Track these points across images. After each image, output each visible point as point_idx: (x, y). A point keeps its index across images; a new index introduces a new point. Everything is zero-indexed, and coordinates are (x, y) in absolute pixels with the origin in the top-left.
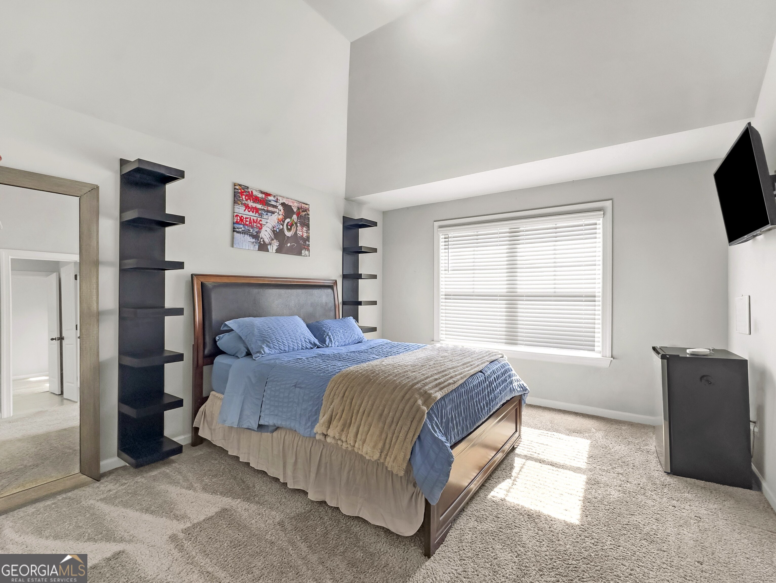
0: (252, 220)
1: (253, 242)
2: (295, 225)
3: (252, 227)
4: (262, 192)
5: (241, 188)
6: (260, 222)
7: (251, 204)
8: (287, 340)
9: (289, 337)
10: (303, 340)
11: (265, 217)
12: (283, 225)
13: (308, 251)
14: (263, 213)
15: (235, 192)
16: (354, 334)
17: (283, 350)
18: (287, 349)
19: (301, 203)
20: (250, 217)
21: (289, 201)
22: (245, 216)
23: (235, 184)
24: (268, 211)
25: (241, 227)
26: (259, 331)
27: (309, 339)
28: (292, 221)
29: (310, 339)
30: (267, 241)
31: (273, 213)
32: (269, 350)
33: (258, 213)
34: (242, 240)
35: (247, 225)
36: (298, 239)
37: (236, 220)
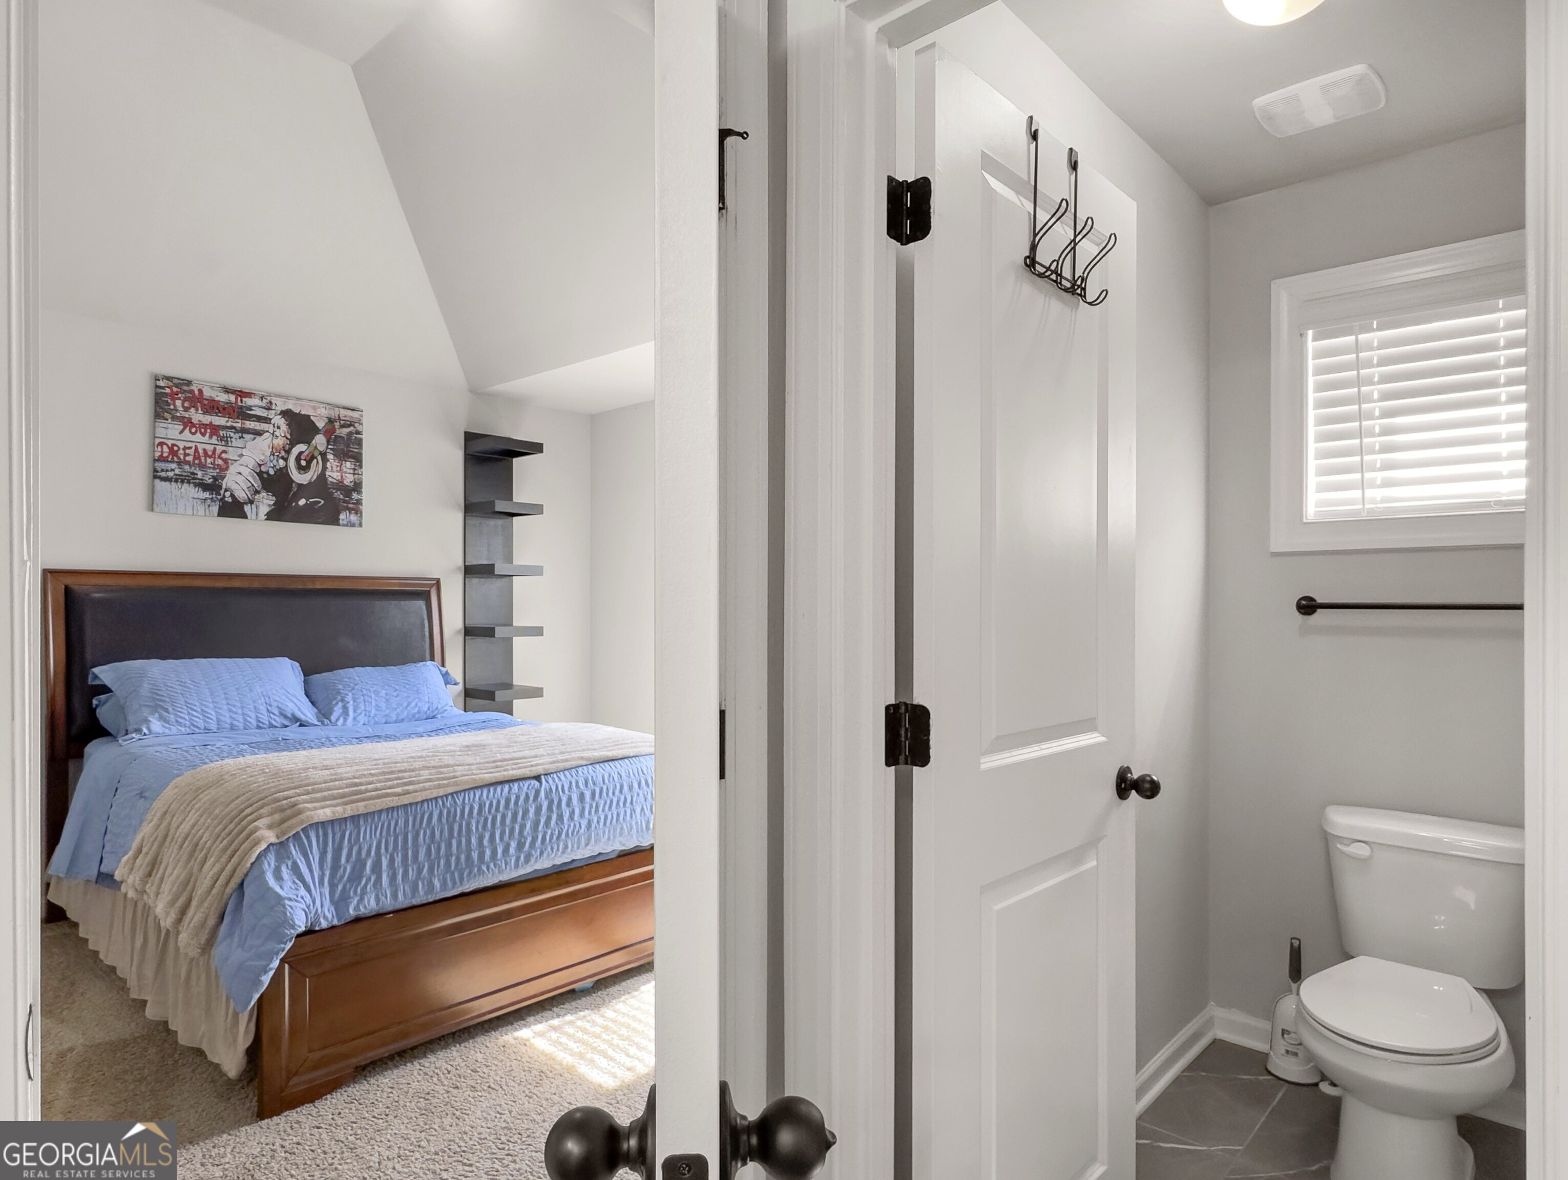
0: (201, 451)
1: (206, 499)
2: (319, 458)
3: (202, 466)
4: (227, 390)
5: (171, 384)
6: (224, 456)
7: (197, 416)
8: (215, 707)
9: (224, 702)
10: (263, 709)
11: (239, 443)
12: (286, 460)
13: (356, 513)
14: (232, 434)
15: (156, 394)
16: (417, 700)
17: (202, 727)
18: (213, 726)
19: (339, 407)
20: (196, 446)
21: (302, 405)
22: (181, 445)
23: (156, 376)
24: (244, 431)
25: (174, 469)
26: (151, 689)
27: (278, 707)
28: (311, 448)
29: (283, 707)
30: (241, 495)
31: (258, 433)
32: (163, 726)
33: (218, 436)
34: (176, 496)
35: (188, 463)
36: (330, 488)
37: (160, 454)
